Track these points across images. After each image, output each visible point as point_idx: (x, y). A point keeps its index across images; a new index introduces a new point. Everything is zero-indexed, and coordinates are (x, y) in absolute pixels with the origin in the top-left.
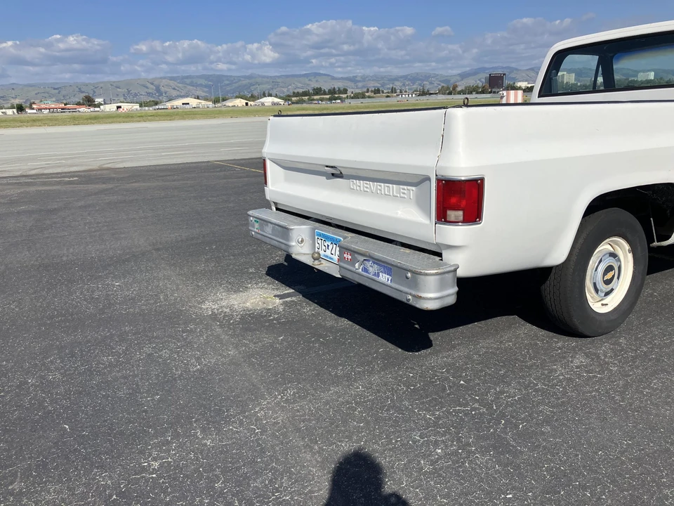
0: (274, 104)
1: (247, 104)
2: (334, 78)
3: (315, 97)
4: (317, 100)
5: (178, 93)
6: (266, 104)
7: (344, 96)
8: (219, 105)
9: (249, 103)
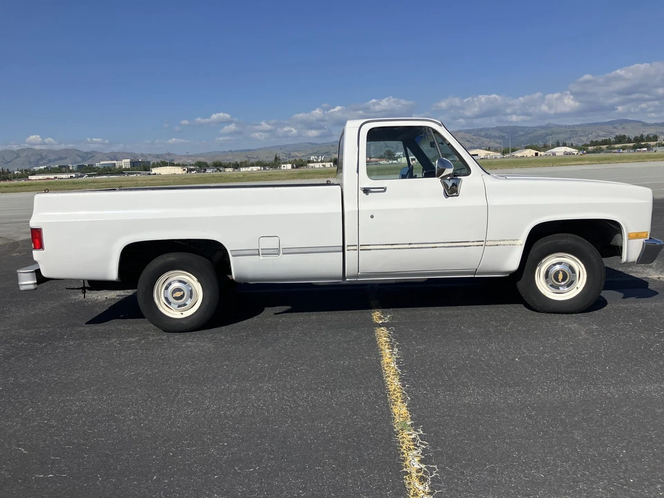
0: (566, 154)
1: (537, 154)
2: (645, 125)
3: (617, 146)
4: (618, 148)
5: (472, 145)
6: (557, 154)
7: (652, 143)
8: (508, 156)
9: (539, 153)
